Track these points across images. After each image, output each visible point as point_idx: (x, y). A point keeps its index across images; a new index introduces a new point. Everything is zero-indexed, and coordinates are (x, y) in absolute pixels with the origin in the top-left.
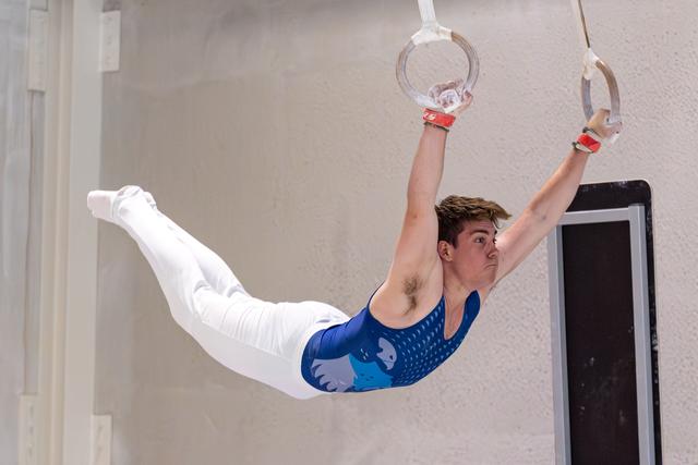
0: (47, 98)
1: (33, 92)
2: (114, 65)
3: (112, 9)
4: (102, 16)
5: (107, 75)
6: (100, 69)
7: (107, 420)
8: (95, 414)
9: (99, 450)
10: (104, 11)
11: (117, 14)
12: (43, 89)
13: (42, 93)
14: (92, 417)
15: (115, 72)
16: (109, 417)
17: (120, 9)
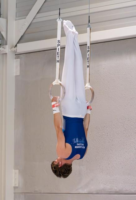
2: (18, 74)
3: (18, 58)
4: (15, 60)
5: (16, 76)
6: (15, 75)
9: (16, 179)
10: (15, 59)
11: (19, 60)
14: (13, 170)
15: (19, 76)
16: (18, 170)
17: (20, 58)
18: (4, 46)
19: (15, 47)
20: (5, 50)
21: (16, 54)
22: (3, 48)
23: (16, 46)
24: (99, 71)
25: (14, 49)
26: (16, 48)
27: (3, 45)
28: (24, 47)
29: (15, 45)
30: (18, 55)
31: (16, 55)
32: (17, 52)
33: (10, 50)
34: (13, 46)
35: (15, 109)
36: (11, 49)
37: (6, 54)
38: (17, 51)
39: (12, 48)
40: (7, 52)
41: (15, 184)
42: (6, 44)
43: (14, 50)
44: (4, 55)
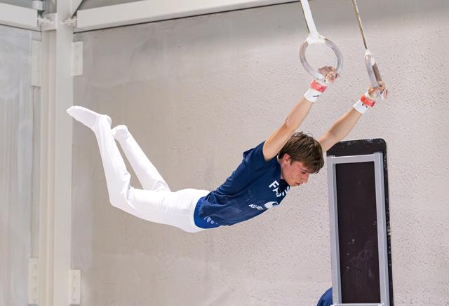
0: (42, 90)
1: (34, 87)
2: (80, 73)
3: (79, 40)
4: (73, 44)
5: (76, 78)
6: (72, 74)
7: (78, 272)
8: (71, 269)
9: (74, 288)
10: (74, 41)
11: (81, 43)
12: (39, 85)
13: (39, 88)
14: (70, 271)
15: (81, 76)
16: (79, 271)
17: (83, 40)
18: (51, 14)
19: (72, 18)
20: (52, 23)
21: (75, 31)
22: (48, 19)
23: (75, 14)
24: (247, 66)
25: (70, 21)
26: (75, 19)
27: (49, 13)
28: (93, 17)
29: (72, 13)
30: (79, 34)
31: (74, 33)
32: (78, 26)
33: (62, 23)
34: (69, 15)
35: (73, 145)
36: (64, 21)
37: (55, 30)
38: (76, 25)
39: (67, 19)
40: (56, 28)
41: (74, 300)
42: (55, 11)
43: (72, 24)
44: (51, 33)
